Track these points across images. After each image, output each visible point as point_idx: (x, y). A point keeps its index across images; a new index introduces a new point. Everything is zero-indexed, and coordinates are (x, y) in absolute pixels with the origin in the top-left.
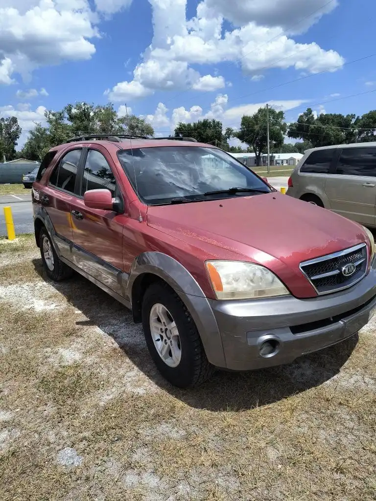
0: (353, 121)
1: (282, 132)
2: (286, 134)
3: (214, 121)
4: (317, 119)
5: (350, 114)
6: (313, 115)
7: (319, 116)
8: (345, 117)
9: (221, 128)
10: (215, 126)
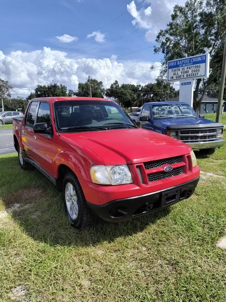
0: (140, 89)
1: (102, 94)
2: (105, 95)
3: (61, 85)
4: (121, 87)
5: (138, 85)
6: (119, 84)
7: (122, 85)
8: (136, 86)
9: (66, 89)
10: (62, 88)
